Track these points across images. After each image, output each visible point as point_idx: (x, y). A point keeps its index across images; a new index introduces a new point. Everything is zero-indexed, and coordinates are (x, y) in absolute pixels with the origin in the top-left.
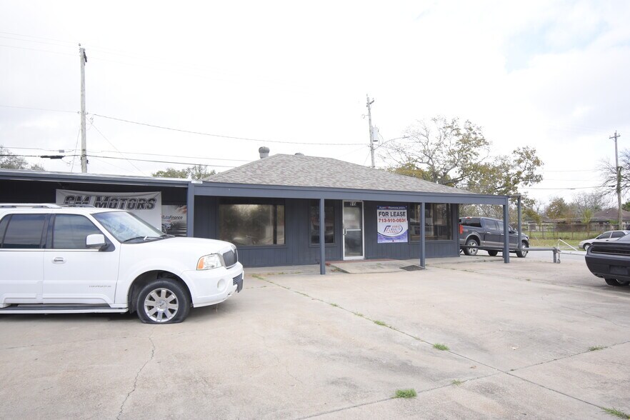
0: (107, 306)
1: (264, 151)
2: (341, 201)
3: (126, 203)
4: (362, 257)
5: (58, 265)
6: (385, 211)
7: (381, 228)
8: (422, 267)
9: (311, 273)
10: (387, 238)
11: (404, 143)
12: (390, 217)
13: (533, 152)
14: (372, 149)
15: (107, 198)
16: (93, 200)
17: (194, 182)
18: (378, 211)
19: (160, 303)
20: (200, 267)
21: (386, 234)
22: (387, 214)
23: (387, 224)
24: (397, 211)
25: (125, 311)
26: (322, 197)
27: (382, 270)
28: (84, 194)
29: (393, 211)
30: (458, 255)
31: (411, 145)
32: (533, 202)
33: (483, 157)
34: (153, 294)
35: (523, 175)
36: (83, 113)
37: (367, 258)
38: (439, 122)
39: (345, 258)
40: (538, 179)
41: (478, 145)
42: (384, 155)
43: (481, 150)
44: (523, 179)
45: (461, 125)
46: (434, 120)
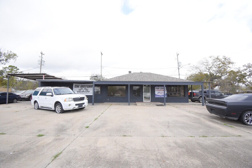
1: (130, 72)
2: (143, 85)
3: (87, 86)
6: (158, 88)
7: (156, 93)
10: (159, 96)
12: (160, 89)
14: (179, 69)
15: (83, 85)
16: (80, 86)
17: (94, 81)
18: (155, 88)
19: (58, 109)
20: (65, 101)
21: (158, 94)
22: (159, 88)
23: (159, 91)
24: (162, 88)
25: (54, 110)
27: (150, 105)
28: (78, 84)
29: (161, 88)
30: (188, 102)
31: (201, 66)
33: (233, 68)
35: (248, 74)
36: (101, 66)
37: (151, 101)
38: (212, 58)
39: (144, 101)
41: (229, 64)
42: (190, 70)
43: (230, 65)
44: (248, 75)
45: (221, 57)
46: (210, 57)
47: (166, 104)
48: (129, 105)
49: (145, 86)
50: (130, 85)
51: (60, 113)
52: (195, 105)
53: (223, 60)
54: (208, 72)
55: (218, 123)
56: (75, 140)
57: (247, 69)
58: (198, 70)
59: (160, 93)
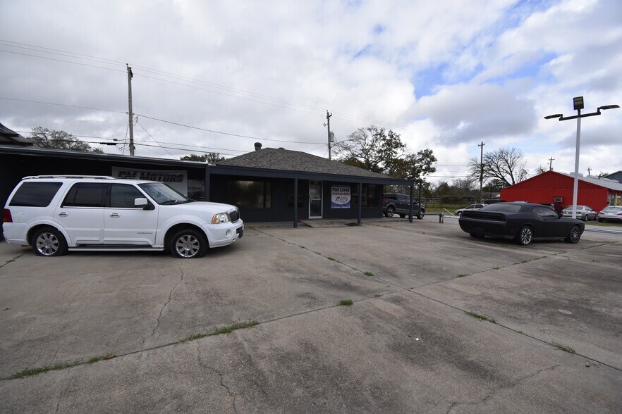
0: (149, 246)
2: (308, 180)
3: (163, 178)
4: (321, 217)
5: (115, 219)
6: (336, 188)
7: (333, 199)
8: (358, 224)
9: (288, 227)
10: (337, 205)
11: (350, 143)
12: (339, 192)
13: (431, 152)
14: (330, 148)
15: (149, 174)
16: (139, 174)
17: (210, 164)
18: (332, 188)
19: (186, 245)
20: (214, 221)
21: (336, 203)
22: (338, 190)
23: (338, 196)
24: (344, 188)
25: (162, 250)
26: (297, 177)
27: (333, 225)
28: (132, 170)
29: (341, 188)
30: (381, 217)
31: (354, 145)
32: (429, 184)
33: (400, 154)
34: (182, 239)
35: (424, 168)
36: (131, 114)
37: (324, 218)
38: (372, 131)
39: (310, 217)
40: (433, 170)
41: (396, 147)
42: (337, 151)
43: (399, 150)
44: (423, 170)
45: (386, 133)
46: (370, 129)
47: (362, 221)
48: (295, 226)
50: (299, 180)
53: (388, 138)
54: (365, 157)
57: (423, 159)
58: (349, 152)
59: (341, 199)
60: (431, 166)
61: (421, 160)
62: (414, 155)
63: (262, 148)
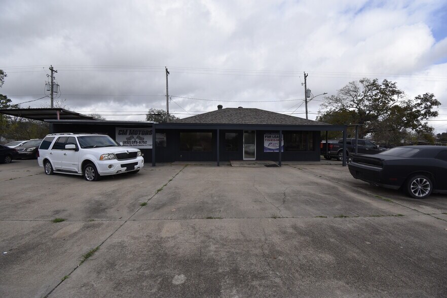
0: (77, 172)
1: (220, 107)
2: (242, 130)
3: (141, 132)
4: (254, 159)
7: (266, 144)
8: (280, 165)
9: (214, 166)
10: (270, 149)
12: (272, 138)
14: (306, 102)
17: (155, 123)
18: (265, 135)
19: (89, 173)
20: (101, 158)
21: (269, 147)
22: (270, 137)
23: (270, 142)
24: (277, 135)
25: (81, 175)
26: (218, 128)
27: (252, 166)
28: (125, 129)
29: (274, 135)
31: (345, 97)
32: (431, 129)
33: (398, 101)
35: (423, 112)
36: (167, 96)
37: (257, 159)
38: (364, 83)
39: (244, 159)
40: (435, 114)
41: (393, 94)
42: (327, 104)
44: (422, 115)
45: (380, 82)
46: (362, 82)
47: (282, 163)
48: (218, 165)
49: (246, 132)
50: (220, 130)
51: (93, 180)
52: (331, 164)
53: (383, 87)
54: (356, 107)
55: (366, 195)
56: (122, 227)
57: (421, 104)
58: (340, 104)
59: (272, 145)
60: (432, 110)
61: (419, 105)
62: (409, 101)
63: (223, 108)
